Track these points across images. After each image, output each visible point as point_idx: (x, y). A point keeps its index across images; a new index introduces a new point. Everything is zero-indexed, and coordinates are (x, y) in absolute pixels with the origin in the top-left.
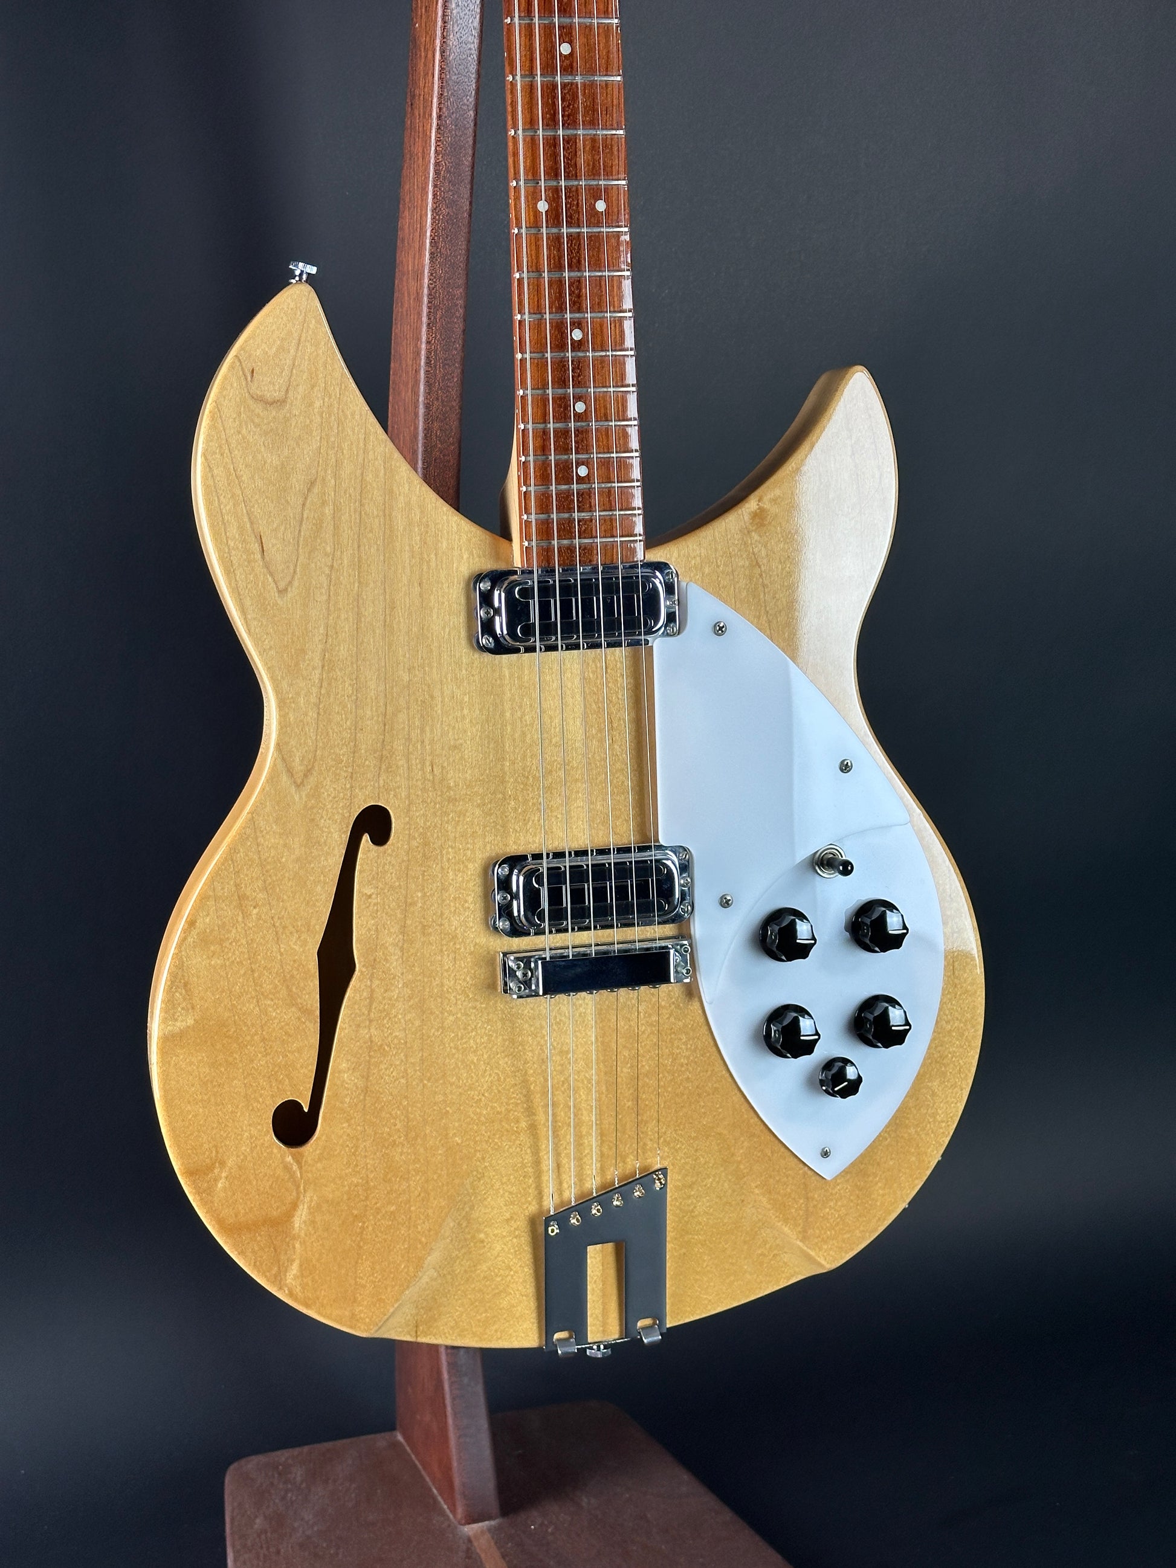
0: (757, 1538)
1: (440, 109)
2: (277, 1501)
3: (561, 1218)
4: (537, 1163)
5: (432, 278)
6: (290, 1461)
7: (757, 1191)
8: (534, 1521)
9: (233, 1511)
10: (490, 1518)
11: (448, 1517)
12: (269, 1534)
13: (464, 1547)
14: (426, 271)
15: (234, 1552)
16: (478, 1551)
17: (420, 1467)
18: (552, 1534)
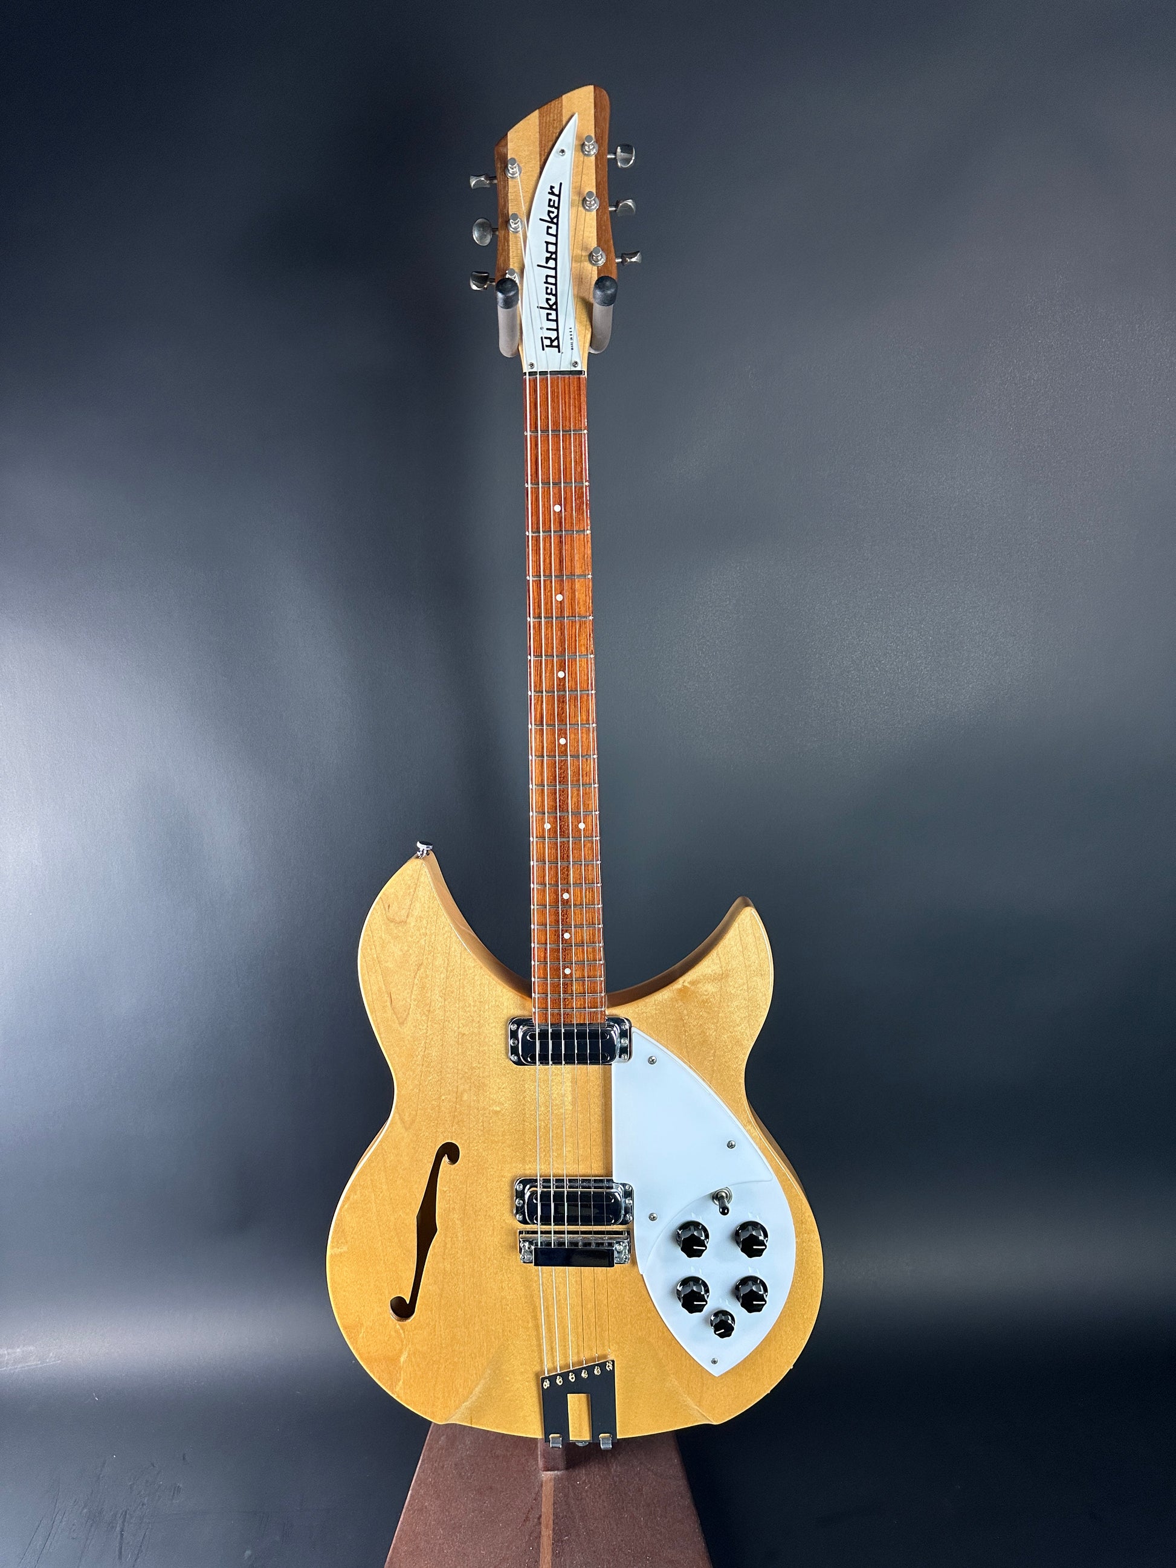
3: (552, 1379)
4: (540, 1345)
7: (672, 1376)
8: (582, 1477)
10: (557, 1469)
11: (538, 1460)
13: (536, 1490)
16: (543, 1495)
18: (587, 1491)
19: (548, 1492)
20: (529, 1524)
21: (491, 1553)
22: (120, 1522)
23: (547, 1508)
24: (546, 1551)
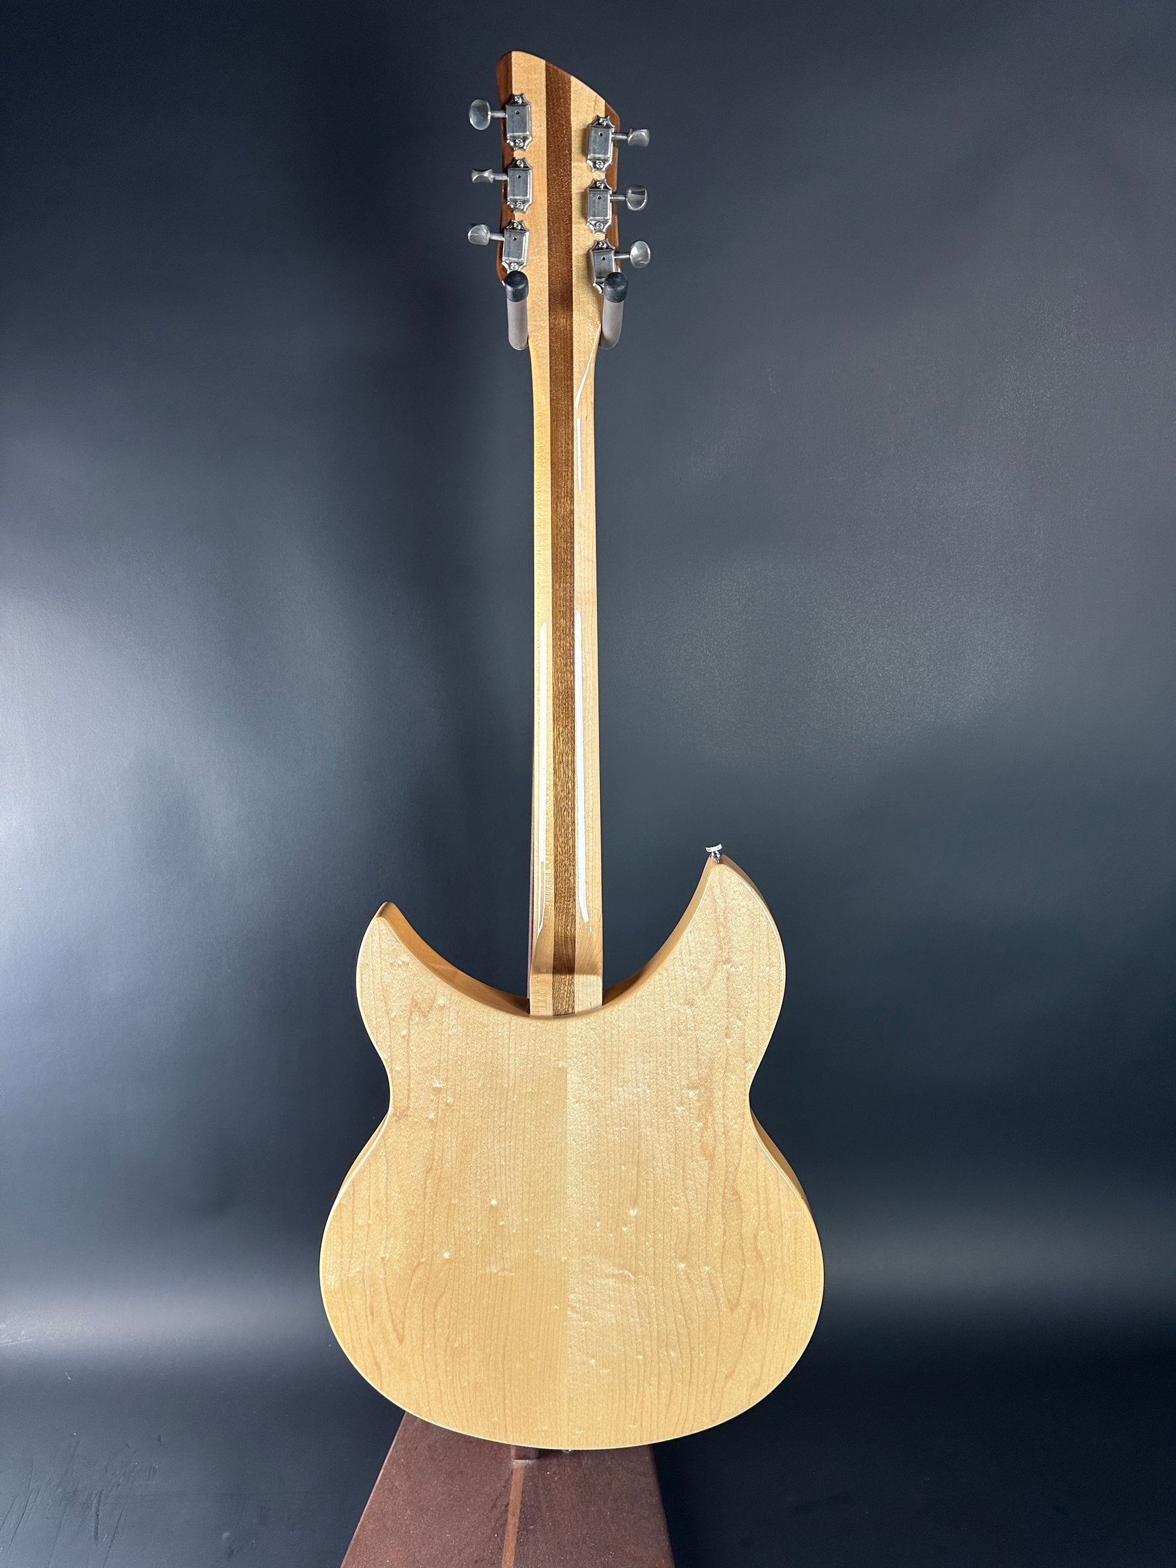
19: (517, 1480)
20: (497, 1512)
21: (457, 1537)
22: (95, 1502)
23: (515, 1496)
24: (511, 1538)
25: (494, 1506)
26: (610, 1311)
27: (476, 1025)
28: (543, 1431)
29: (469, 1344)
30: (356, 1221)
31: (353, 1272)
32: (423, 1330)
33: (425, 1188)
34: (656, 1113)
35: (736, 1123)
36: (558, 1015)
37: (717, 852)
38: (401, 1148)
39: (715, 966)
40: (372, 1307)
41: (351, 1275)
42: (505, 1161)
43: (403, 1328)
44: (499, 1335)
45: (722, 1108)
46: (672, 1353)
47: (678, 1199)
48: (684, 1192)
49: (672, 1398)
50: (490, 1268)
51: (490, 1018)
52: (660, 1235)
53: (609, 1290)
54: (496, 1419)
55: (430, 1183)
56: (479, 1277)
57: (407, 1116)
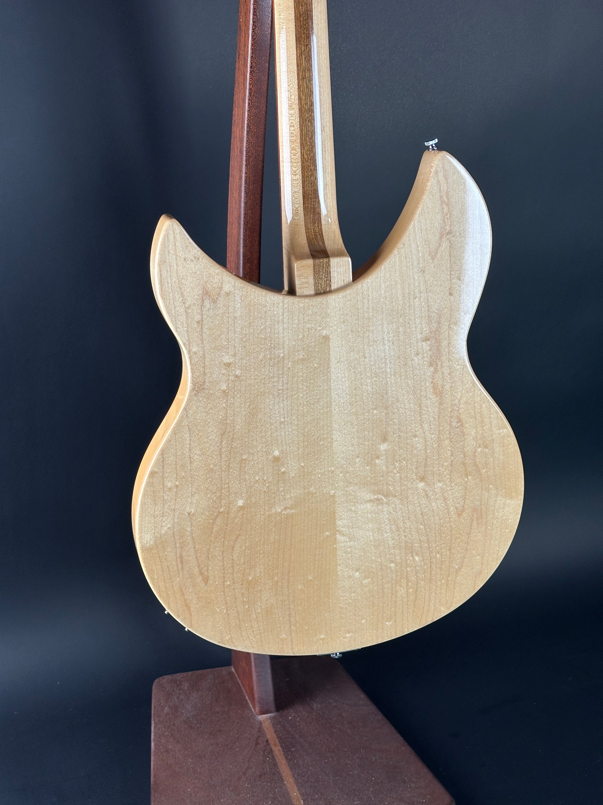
0: (393, 728)
1: (252, 63)
2: (175, 699)
5: (248, 143)
6: (182, 679)
8: (291, 714)
9: (155, 703)
10: (271, 712)
11: (252, 710)
12: (170, 715)
13: (258, 726)
14: (245, 140)
15: (154, 724)
16: (264, 728)
17: (241, 685)
18: (299, 722)
19: (267, 726)
20: (260, 746)
23: (271, 735)
24: (280, 758)
25: (257, 743)
26: (368, 530)
27: (256, 307)
28: (321, 639)
29: (260, 575)
30: (166, 484)
31: (166, 528)
32: (224, 568)
33: (221, 449)
34: (399, 364)
35: (458, 364)
36: (318, 293)
37: (434, 145)
38: (200, 417)
39: (441, 238)
40: (181, 557)
41: (163, 532)
42: (284, 418)
43: (207, 570)
44: (285, 564)
45: (447, 354)
46: (416, 557)
47: (417, 432)
48: (421, 425)
49: (418, 594)
50: (275, 508)
51: (267, 300)
52: (404, 462)
53: (367, 513)
54: (284, 636)
55: (225, 444)
56: (267, 518)
57: (204, 389)
